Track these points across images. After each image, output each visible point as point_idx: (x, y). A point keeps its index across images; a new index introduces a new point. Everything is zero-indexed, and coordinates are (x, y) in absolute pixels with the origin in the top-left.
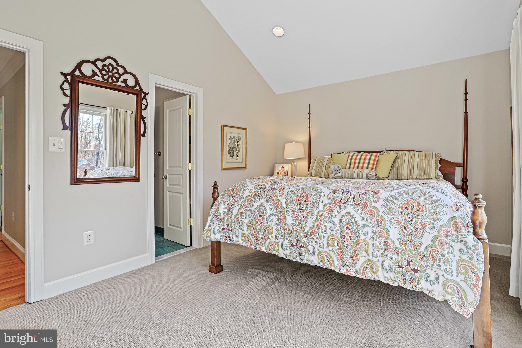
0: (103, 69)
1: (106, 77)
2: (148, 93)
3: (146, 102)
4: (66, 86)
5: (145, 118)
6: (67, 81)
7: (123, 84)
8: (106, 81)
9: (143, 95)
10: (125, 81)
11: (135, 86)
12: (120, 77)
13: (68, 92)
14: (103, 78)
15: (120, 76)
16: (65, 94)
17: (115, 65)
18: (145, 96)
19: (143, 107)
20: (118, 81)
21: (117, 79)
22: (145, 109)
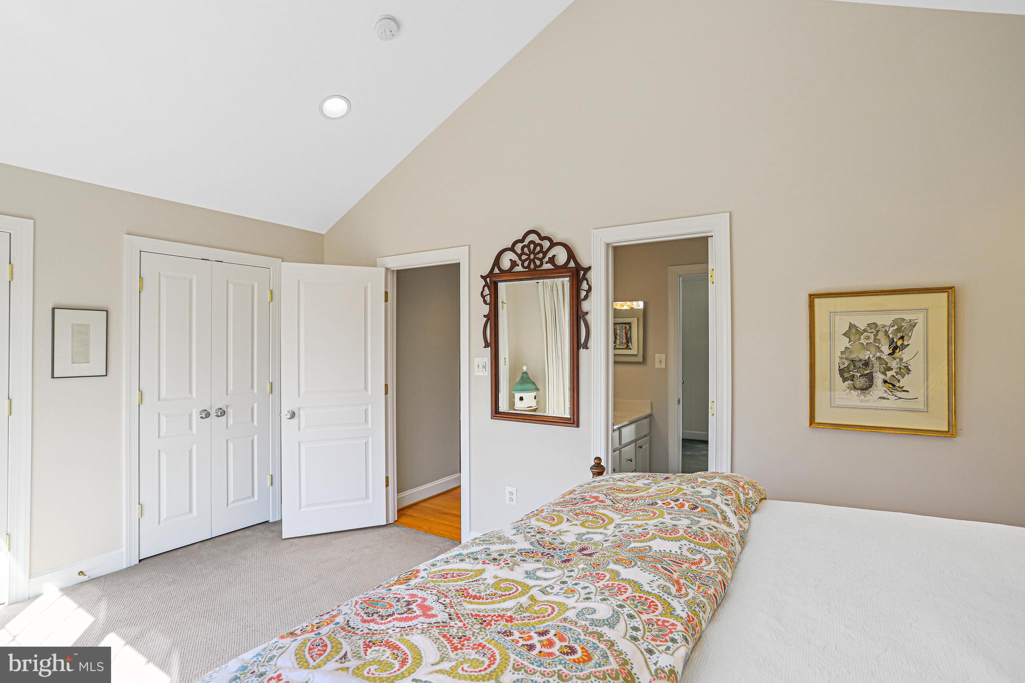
0: (523, 253)
1: (526, 264)
2: (590, 268)
3: (588, 284)
4: (487, 291)
5: (587, 313)
6: (486, 285)
7: (549, 266)
8: (527, 270)
9: (582, 272)
10: (552, 260)
11: (568, 262)
12: (544, 257)
13: (488, 298)
14: (523, 266)
15: (545, 254)
16: (485, 302)
17: (538, 241)
18: (584, 275)
19: (583, 294)
20: (542, 264)
21: (541, 260)
22: (586, 297)
